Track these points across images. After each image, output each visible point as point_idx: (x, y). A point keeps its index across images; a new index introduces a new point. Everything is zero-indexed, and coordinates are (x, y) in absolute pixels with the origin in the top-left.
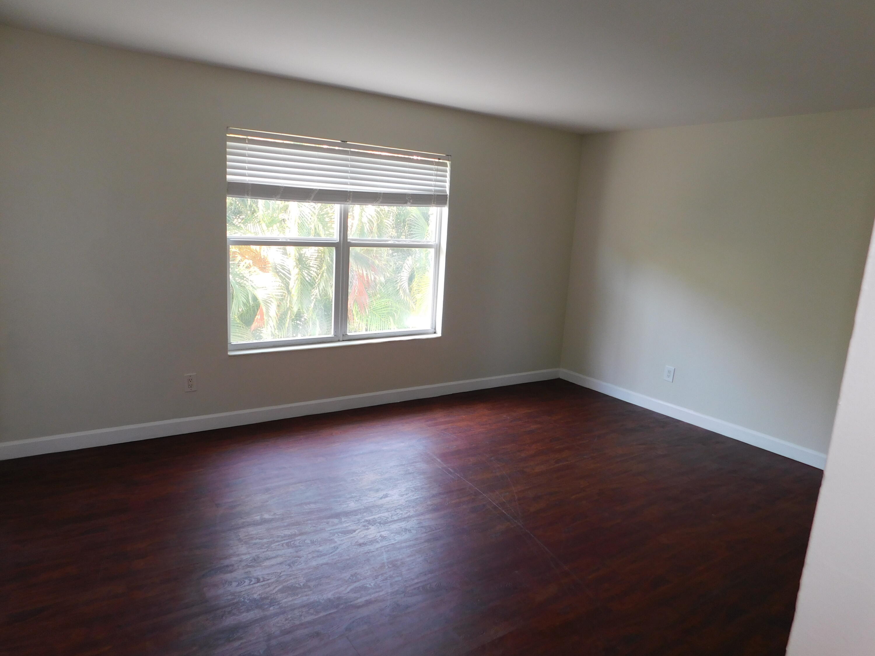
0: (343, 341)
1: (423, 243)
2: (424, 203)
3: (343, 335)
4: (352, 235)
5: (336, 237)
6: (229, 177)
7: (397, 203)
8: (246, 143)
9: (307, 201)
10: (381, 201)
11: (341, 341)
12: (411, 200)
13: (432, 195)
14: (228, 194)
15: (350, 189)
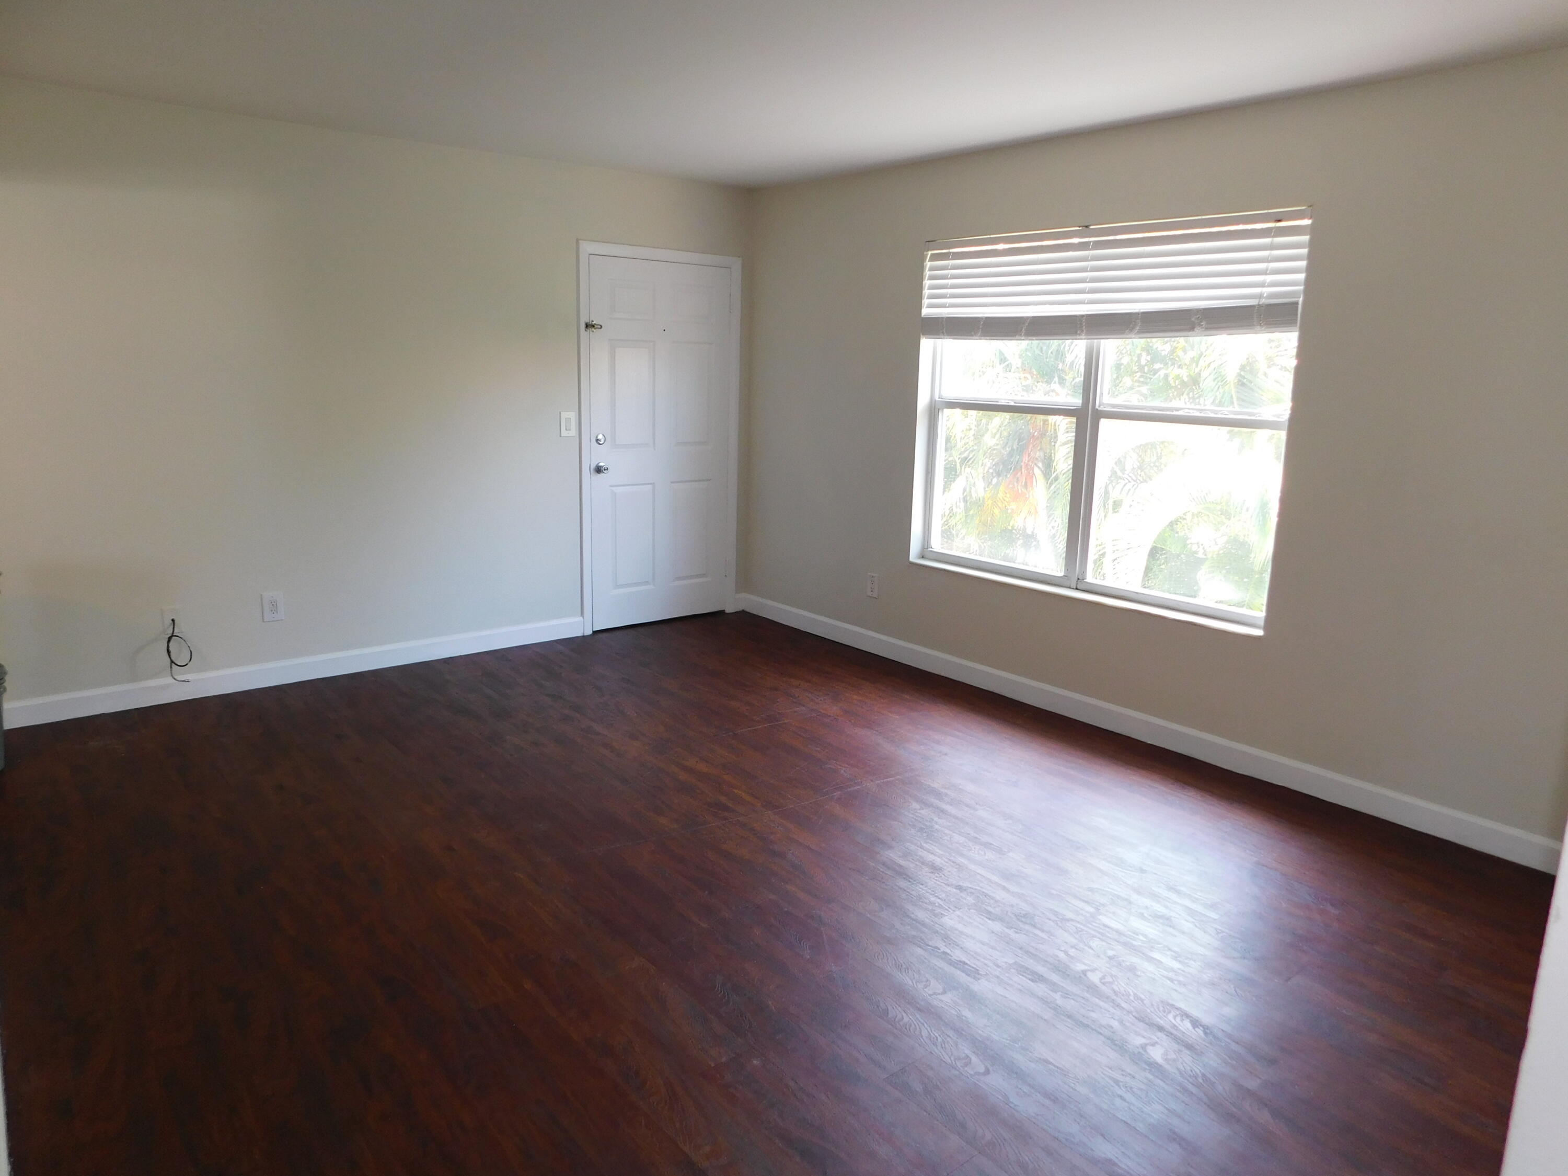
0: (1077, 589)
1: (1258, 418)
2: (1235, 327)
3: (1078, 579)
4: (1106, 398)
5: (1076, 401)
6: (925, 312)
7: (1172, 331)
8: (951, 260)
9: (1017, 337)
10: (1139, 329)
11: (1073, 589)
12: (1202, 322)
13: (1253, 306)
14: (923, 335)
15: (1087, 311)
